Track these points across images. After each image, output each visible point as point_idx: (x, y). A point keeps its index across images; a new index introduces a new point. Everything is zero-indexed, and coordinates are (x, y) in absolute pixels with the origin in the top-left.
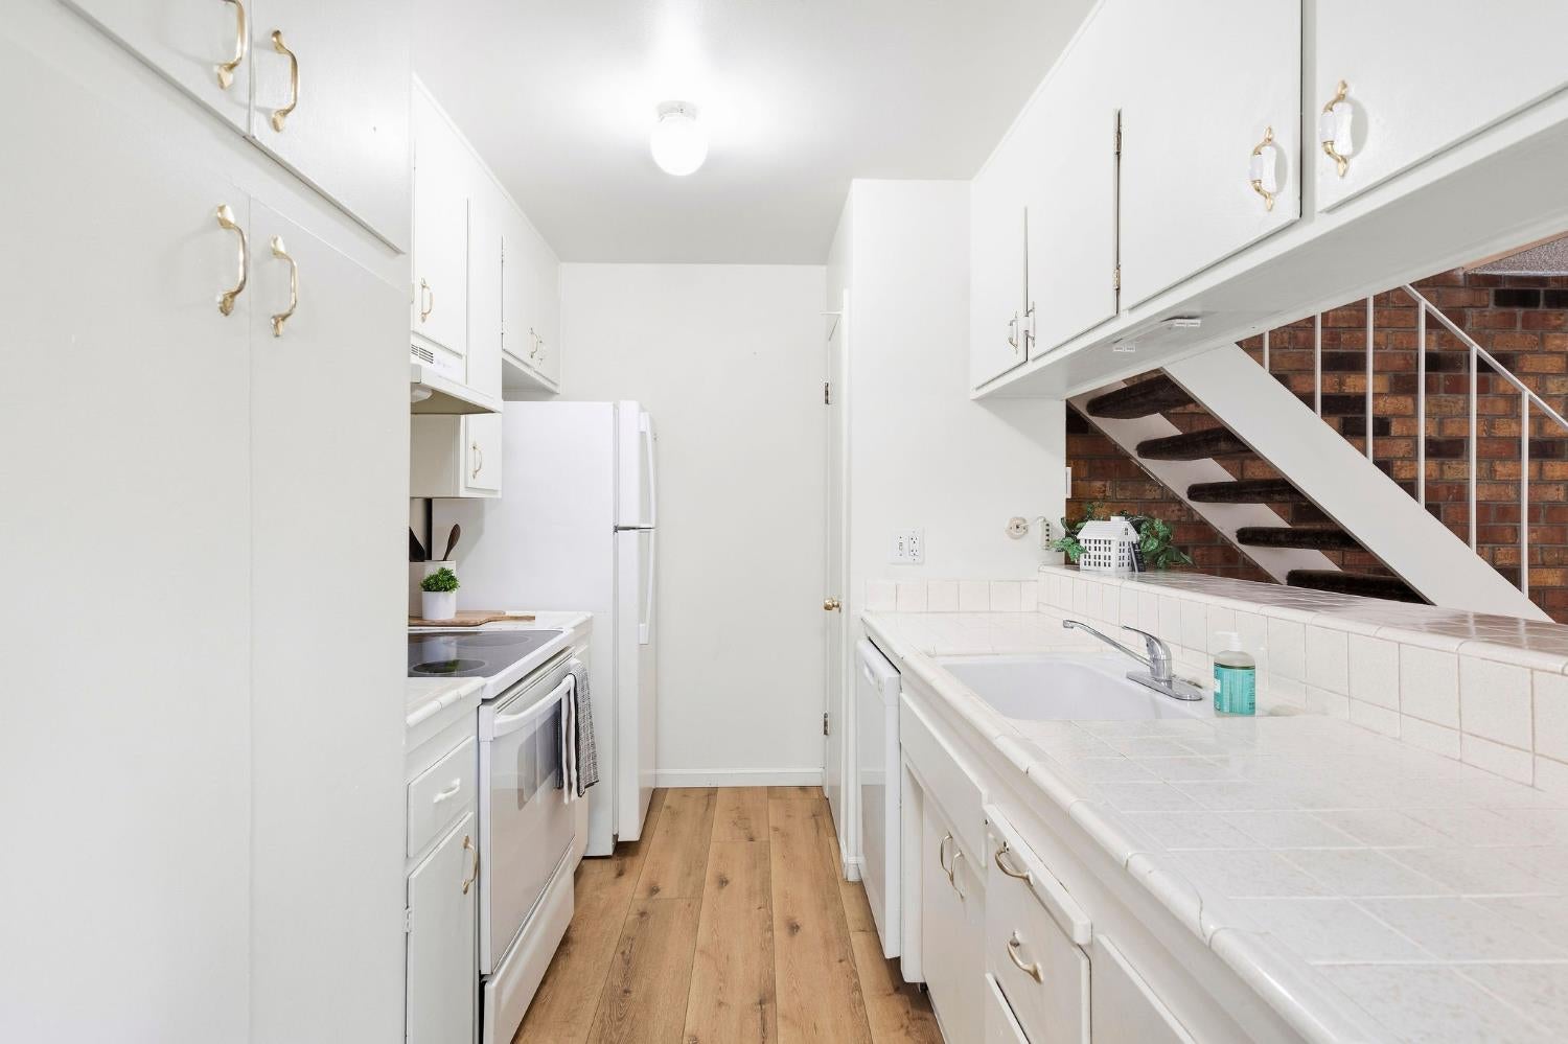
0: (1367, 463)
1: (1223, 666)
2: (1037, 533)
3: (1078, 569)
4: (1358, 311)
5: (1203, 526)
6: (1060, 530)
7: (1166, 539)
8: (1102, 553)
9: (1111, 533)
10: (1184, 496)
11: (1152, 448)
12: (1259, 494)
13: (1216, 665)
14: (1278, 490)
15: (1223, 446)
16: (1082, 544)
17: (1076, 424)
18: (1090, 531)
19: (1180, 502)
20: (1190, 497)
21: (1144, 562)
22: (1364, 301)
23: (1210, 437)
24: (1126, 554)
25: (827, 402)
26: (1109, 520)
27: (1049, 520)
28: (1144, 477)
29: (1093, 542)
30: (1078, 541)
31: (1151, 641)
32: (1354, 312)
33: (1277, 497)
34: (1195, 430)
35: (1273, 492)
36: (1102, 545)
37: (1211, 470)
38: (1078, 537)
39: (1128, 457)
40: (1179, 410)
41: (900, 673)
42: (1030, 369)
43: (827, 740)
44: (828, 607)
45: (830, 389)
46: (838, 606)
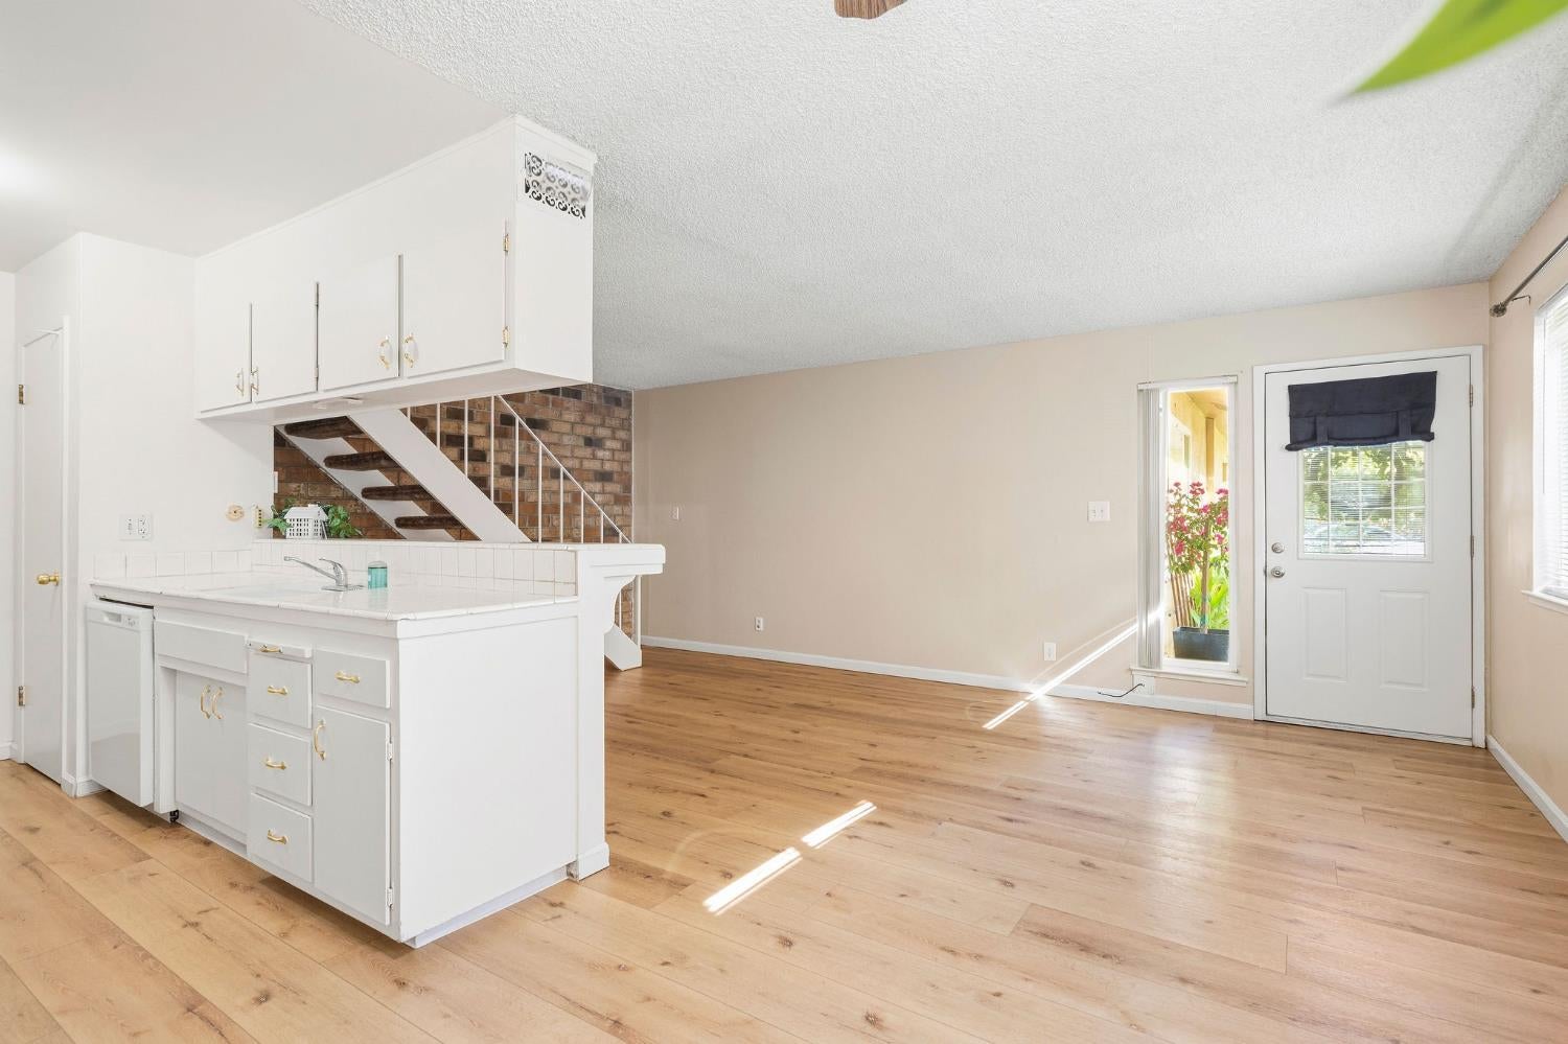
0: (464, 478)
1: (372, 568)
2: (251, 517)
3: (284, 537)
5: (372, 515)
6: (269, 513)
7: (345, 519)
8: (302, 527)
9: (309, 515)
10: (359, 495)
11: (335, 461)
12: (406, 494)
14: (417, 492)
15: (383, 463)
16: (288, 521)
17: (279, 441)
18: (293, 513)
19: (356, 500)
20: (363, 496)
21: (330, 532)
23: (375, 456)
24: (319, 528)
25: (21, 402)
26: (307, 506)
27: (260, 508)
28: (329, 481)
29: (295, 520)
30: (285, 520)
31: (335, 565)
33: (417, 496)
34: (367, 451)
35: (414, 494)
36: (302, 522)
37: (378, 478)
38: (285, 517)
39: (318, 467)
40: (356, 436)
41: (152, 607)
42: (253, 407)
43: (23, 711)
44: (42, 582)
45: (24, 390)
46: (55, 580)
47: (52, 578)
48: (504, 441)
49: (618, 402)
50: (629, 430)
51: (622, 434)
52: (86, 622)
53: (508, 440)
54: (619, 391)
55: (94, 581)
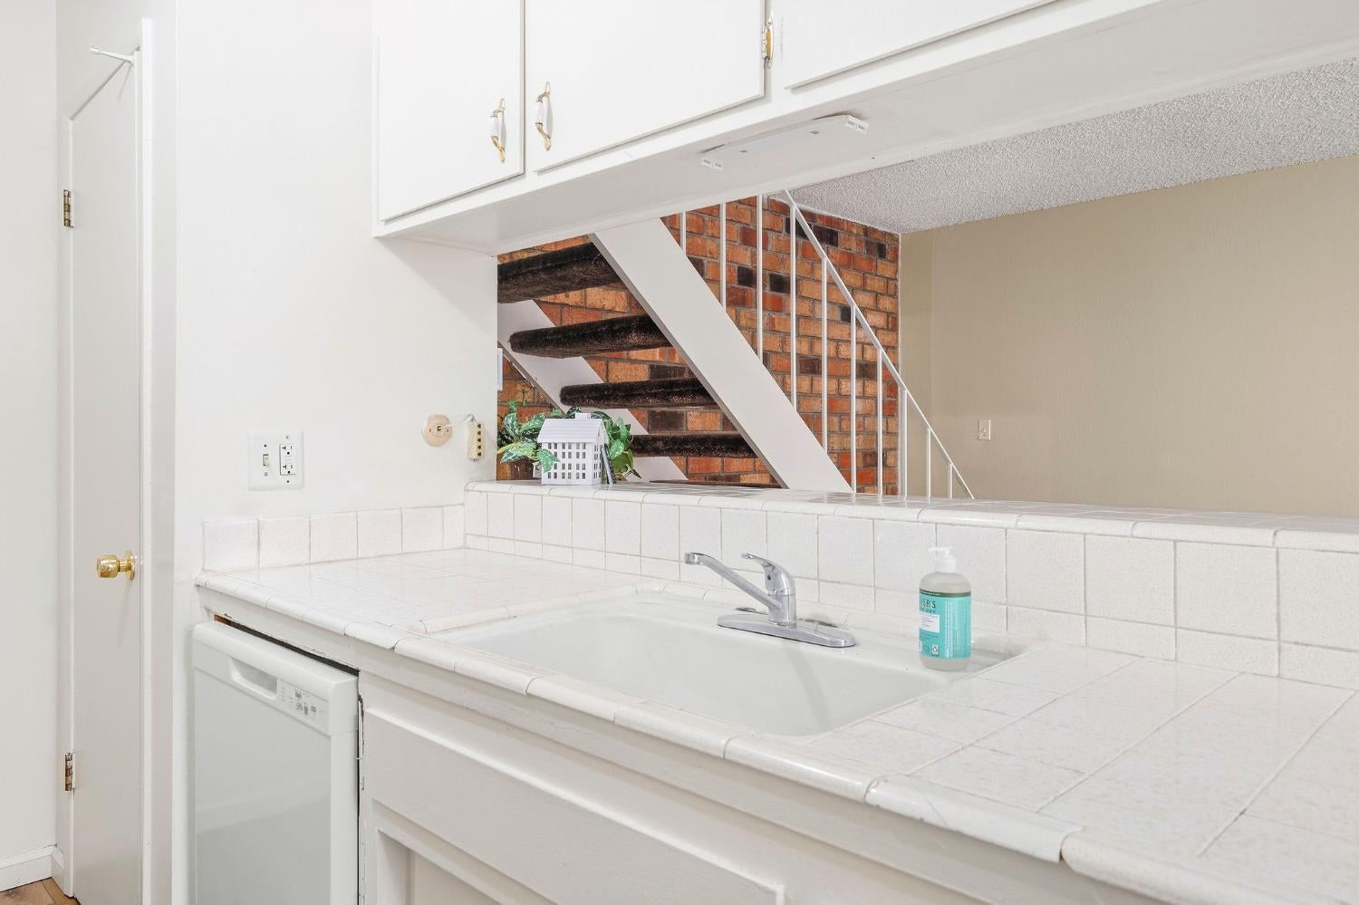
1: (934, 594)
3: (538, 483)
4: (698, 216)
6: (491, 431)
8: (574, 461)
10: (556, 400)
11: (532, 339)
12: (622, 399)
13: (923, 592)
18: (552, 431)
20: (560, 400)
22: (718, 207)
23: (616, 328)
24: (598, 462)
25: (68, 223)
26: (573, 417)
27: (479, 420)
29: (560, 447)
30: (539, 446)
32: (695, 218)
34: (565, 324)
35: (669, 394)
36: (574, 450)
37: (584, 370)
38: (539, 440)
41: (355, 672)
42: (531, 184)
43: (71, 800)
44: (105, 574)
45: (72, 201)
46: (129, 568)
47: (124, 564)
48: (743, 311)
49: (882, 251)
50: (894, 296)
51: (886, 303)
52: (190, 670)
53: (748, 310)
54: (885, 234)
55: (203, 579)
